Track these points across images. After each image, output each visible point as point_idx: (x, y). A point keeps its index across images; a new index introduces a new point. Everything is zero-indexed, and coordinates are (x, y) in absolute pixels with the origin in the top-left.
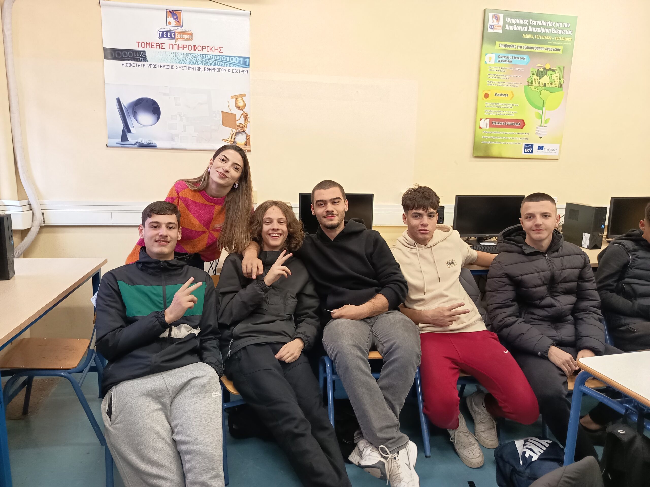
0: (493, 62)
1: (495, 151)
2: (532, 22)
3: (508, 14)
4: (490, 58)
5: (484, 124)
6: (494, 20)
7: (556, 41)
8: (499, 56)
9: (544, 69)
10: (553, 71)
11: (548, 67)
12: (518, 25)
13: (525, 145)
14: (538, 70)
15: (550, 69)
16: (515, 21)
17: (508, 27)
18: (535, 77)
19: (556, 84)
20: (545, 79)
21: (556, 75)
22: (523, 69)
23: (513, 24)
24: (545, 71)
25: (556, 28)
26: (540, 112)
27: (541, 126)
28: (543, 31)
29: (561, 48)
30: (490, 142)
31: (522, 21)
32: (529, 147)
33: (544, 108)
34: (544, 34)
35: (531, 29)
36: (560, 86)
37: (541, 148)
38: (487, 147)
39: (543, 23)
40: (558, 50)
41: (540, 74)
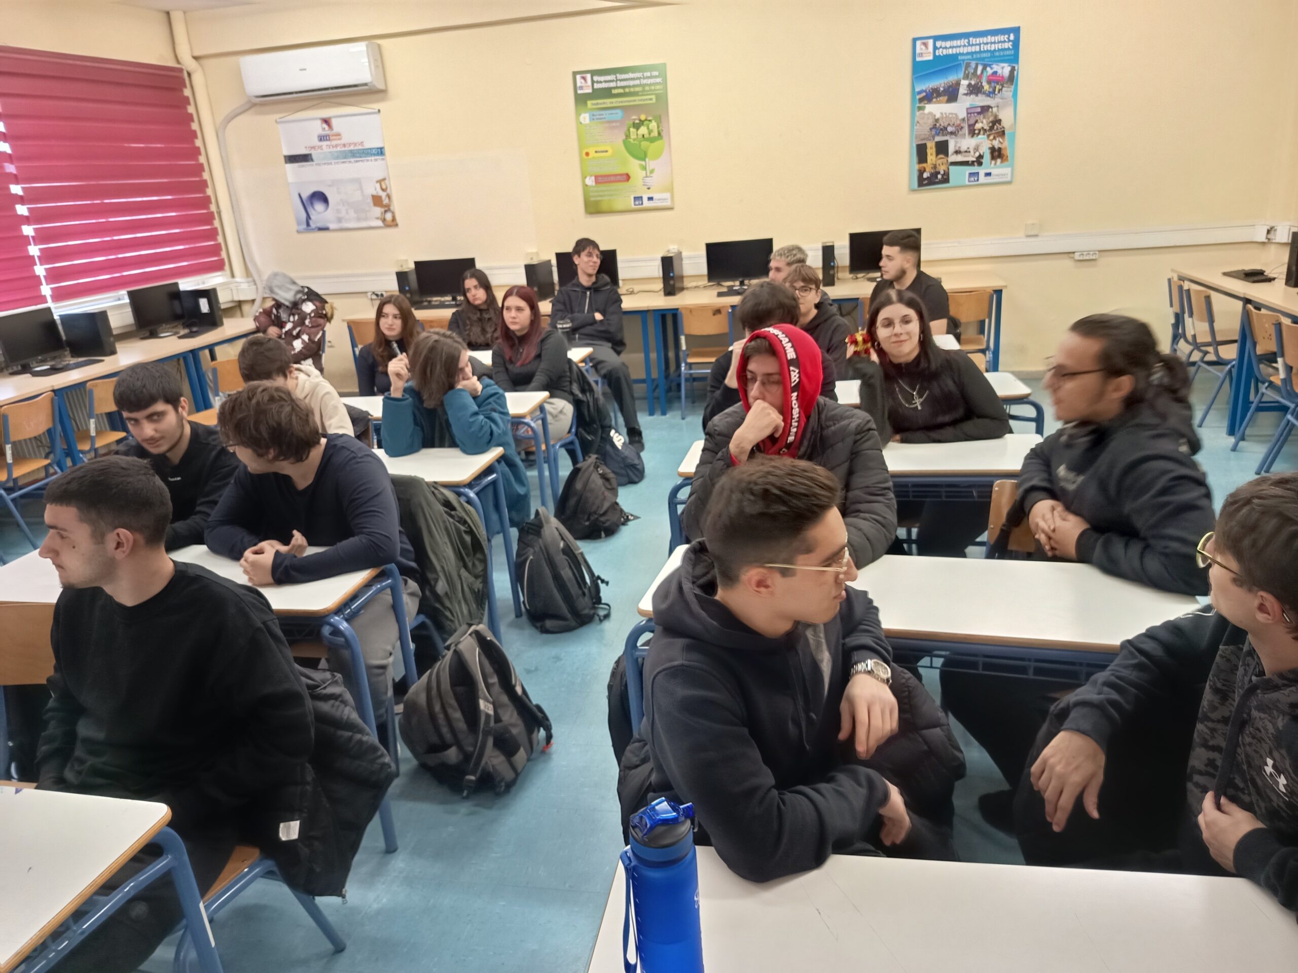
0: (587, 121)
1: (604, 207)
2: (620, 76)
4: (584, 118)
5: (590, 181)
6: (583, 81)
7: (647, 91)
8: (593, 115)
9: (640, 120)
10: (650, 121)
11: (643, 117)
12: (606, 82)
13: (635, 198)
14: (634, 123)
15: (646, 120)
16: (602, 78)
17: (596, 86)
18: (632, 130)
19: (655, 134)
20: (643, 130)
21: (653, 125)
22: (618, 124)
23: (601, 82)
24: (642, 122)
25: (644, 78)
26: (643, 163)
27: (647, 177)
28: (631, 83)
29: (653, 97)
30: (599, 199)
31: (610, 77)
32: (638, 199)
33: (647, 160)
34: (634, 86)
35: (620, 84)
36: (659, 134)
37: (650, 199)
38: (597, 203)
39: (631, 75)
40: (651, 99)
41: (637, 126)
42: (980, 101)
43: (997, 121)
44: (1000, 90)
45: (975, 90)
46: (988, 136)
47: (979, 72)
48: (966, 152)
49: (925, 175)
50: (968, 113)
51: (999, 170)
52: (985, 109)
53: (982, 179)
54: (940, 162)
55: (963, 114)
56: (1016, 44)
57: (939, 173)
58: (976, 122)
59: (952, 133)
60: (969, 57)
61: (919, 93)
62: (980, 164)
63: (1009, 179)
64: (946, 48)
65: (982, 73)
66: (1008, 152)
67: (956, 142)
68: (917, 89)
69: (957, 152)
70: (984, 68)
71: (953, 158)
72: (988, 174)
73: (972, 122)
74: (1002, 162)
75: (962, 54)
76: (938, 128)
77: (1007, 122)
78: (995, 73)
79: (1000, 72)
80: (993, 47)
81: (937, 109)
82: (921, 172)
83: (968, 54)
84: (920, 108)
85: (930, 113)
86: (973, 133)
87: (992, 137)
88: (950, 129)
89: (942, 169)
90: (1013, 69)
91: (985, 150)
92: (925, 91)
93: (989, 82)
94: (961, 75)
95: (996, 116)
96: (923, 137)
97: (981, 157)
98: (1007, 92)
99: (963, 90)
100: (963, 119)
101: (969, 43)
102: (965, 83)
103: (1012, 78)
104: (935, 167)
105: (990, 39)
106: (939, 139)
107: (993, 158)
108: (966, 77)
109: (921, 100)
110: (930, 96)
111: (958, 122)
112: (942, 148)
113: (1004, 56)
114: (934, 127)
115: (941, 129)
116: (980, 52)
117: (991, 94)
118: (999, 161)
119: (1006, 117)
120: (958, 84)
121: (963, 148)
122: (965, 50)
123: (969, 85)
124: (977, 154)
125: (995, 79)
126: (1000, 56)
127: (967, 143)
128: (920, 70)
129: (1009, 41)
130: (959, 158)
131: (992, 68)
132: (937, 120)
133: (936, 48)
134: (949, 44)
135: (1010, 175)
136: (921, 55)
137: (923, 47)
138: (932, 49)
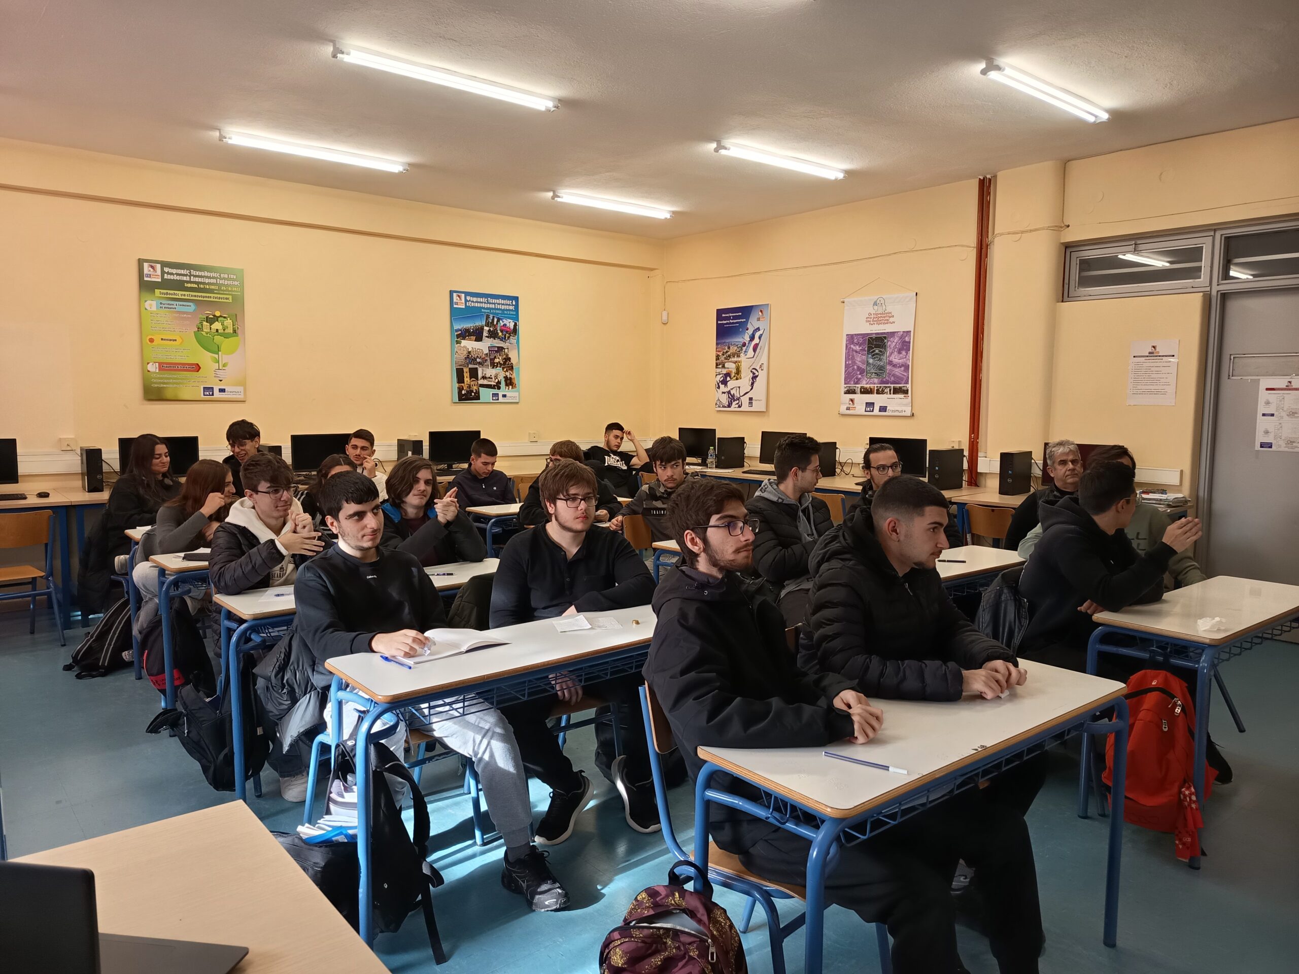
0: (154, 309)
1: (169, 394)
2: (194, 273)
3: (164, 264)
4: (151, 305)
5: (152, 368)
6: (151, 269)
7: (223, 290)
8: (161, 303)
9: (214, 316)
10: (225, 317)
11: (218, 314)
12: (177, 274)
13: (204, 388)
14: (207, 317)
15: (221, 316)
16: (174, 271)
17: (166, 276)
18: (205, 323)
19: (230, 330)
20: (217, 325)
21: (228, 322)
22: (189, 316)
23: (172, 274)
24: (216, 319)
25: (221, 279)
26: (216, 356)
27: (219, 369)
28: (207, 281)
29: (230, 297)
30: (162, 385)
31: (182, 271)
32: (209, 390)
33: (220, 353)
34: (209, 284)
35: (193, 279)
36: (235, 331)
37: (222, 390)
38: (160, 390)
39: (206, 274)
40: (227, 299)
41: (211, 320)
42: (497, 343)
43: (508, 359)
44: (509, 337)
45: (493, 335)
46: (503, 369)
47: (495, 323)
48: (489, 378)
49: (463, 392)
50: (489, 351)
51: (510, 393)
52: (500, 349)
53: (501, 399)
54: (472, 383)
55: (486, 351)
56: (517, 306)
57: (472, 391)
58: (495, 357)
59: (479, 363)
60: (488, 311)
61: (457, 331)
62: (499, 388)
63: (517, 401)
64: (473, 302)
65: (497, 324)
66: (516, 381)
67: (483, 370)
68: (456, 327)
69: (484, 378)
70: (498, 321)
71: (481, 382)
72: (504, 396)
73: (492, 357)
74: (512, 388)
75: (484, 308)
76: (470, 358)
77: (514, 361)
78: (505, 325)
79: (508, 325)
80: (503, 307)
81: (469, 344)
82: (460, 389)
83: (487, 309)
84: (458, 342)
85: (465, 347)
86: (494, 365)
87: (505, 370)
88: (478, 360)
89: (475, 388)
90: (515, 325)
91: (501, 378)
92: (461, 330)
93: (502, 331)
94: (484, 323)
95: (507, 355)
96: (460, 363)
97: (499, 383)
98: (513, 340)
99: (485, 334)
100: (487, 354)
101: (488, 301)
102: (486, 328)
103: (515, 331)
104: (469, 386)
105: (501, 301)
106: (470, 366)
107: (507, 385)
108: (487, 325)
109: (458, 336)
110: (464, 334)
111: (484, 356)
112: (474, 374)
113: (510, 314)
114: (468, 357)
115: (473, 360)
116: (495, 309)
117: (503, 339)
118: (511, 387)
119: (513, 355)
120: (482, 329)
121: (488, 376)
122: (486, 306)
123: (489, 331)
124: (497, 380)
125: (504, 329)
126: (507, 314)
127: (490, 372)
128: (456, 314)
129: (513, 305)
130: (485, 382)
131: (503, 322)
132: (469, 352)
133: (466, 301)
134: (475, 299)
135: (518, 398)
136: (457, 303)
137: (458, 298)
138: (463, 300)
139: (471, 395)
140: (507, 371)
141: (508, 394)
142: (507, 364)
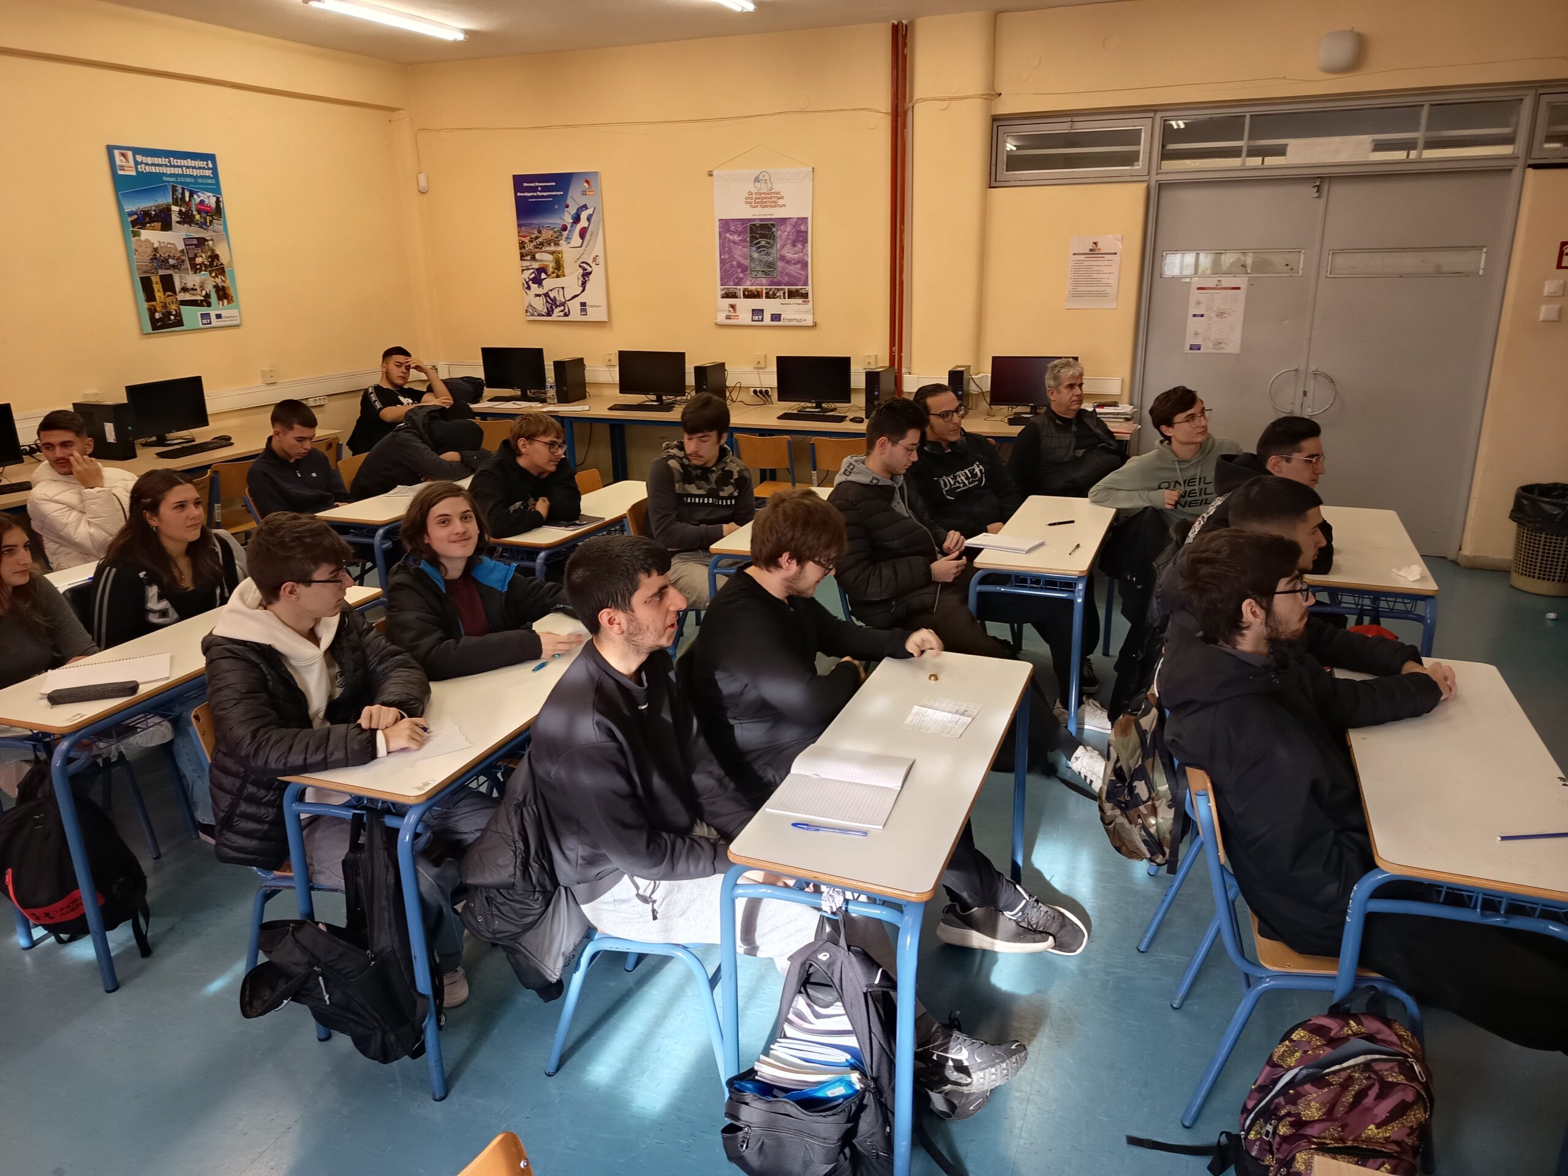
42: (195, 232)
43: (215, 257)
44: (211, 222)
45: (187, 218)
46: (211, 273)
47: (187, 199)
48: (192, 289)
49: (157, 316)
50: (186, 245)
51: (228, 312)
52: (202, 242)
53: (215, 322)
54: (169, 300)
55: (181, 246)
56: (215, 170)
57: (170, 313)
58: (196, 256)
59: (174, 267)
60: (173, 179)
61: (130, 214)
62: (209, 305)
63: (238, 322)
64: (147, 164)
65: (190, 200)
66: (232, 292)
67: (181, 278)
68: (129, 207)
69: (184, 290)
70: (191, 196)
71: (182, 296)
72: (219, 316)
73: (191, 255)
74: (228, 303)
75: (165, 175)
76: (158, 259)
77: (224, 259)
78: (202, 202)
79: (207, 201)
80: (195, 172)
81: (152, 236)
82: (152, 311)
83: (172, 175)
84: (136, 234)
85: (147, 241)
86: (196, 269)
87: (214, 275)
88: (171, 262)
89: (173, 308)
90: (218, 201)
91: (210, 288)
92: (136, 213)
93: (199, 212)
94: (170, 200)
95: (213, 251)
96: (145, 268)
97: (207, 296)
98: (217, 225)
99: (175, 218)
100: (182, 251)
101: (169, 162)
102: (175, 208)
103: (218, 211)
104: (165, 306)
105: (189, 162)
106: (162, 272)
107: (220, 298)
108: (176, 203)
109: (134, 223)
110: (142, 220)
111: (179, 254)
112: (168, 283)
113: (206, 184)
114: (154, 258)
115: (163, 261)
116: (183, 176)
117: (203, 225)
118: (225, 301)
119: (221, 250)
120: (168, 210)
121: (190, 285)
122: (169, 171)
123: (180, 212)
124: (204, 293)
125: (202, 208)
126: (202, 184)
127: (193, 279)
128: (123, 186)
129: (209, 169)
130: (187, 297)
131: (199, 197)
132: (156, 250)
133: (137, 163)
134: (149, 160)
135: (238, 318)
136: (122, 168)
137: (122, 158)
138: (132, 163)
139: (170, 320)
140: (216, 276)
141: (224, 313)
142: (215, 265)
